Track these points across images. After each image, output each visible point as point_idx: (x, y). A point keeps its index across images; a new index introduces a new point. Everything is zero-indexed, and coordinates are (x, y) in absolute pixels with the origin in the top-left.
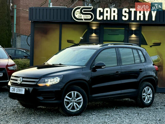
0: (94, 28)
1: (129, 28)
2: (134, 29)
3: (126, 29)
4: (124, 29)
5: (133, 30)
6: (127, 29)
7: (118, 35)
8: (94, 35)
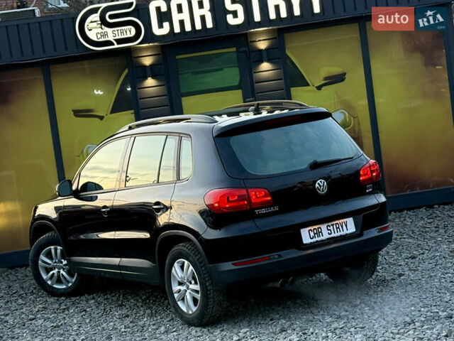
0: (147, 61)
1: (250, 44)
2: (262, 45)
3: (241, 49)
4: (234, 49)
5: (261, 51)
6: (244, 49)
7: (222, 69)
8: (150, 82)
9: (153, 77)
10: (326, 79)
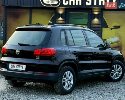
0: (61, 12)
1: (92, 12)
3: (89, 13)
5: (95, 15)
7: (82, 18)
9: (62, 17)
10: (114, 27)
